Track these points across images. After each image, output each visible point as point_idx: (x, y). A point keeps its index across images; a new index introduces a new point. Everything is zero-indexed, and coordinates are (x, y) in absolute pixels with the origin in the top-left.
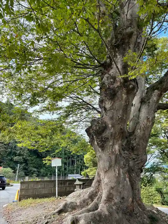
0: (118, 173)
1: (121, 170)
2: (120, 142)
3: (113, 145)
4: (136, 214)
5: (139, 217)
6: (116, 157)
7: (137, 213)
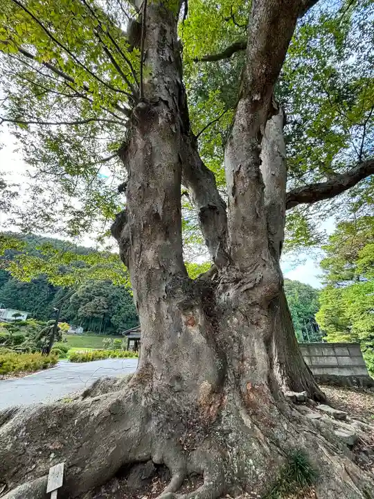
0: (155, 312)
1: (164, 306)
2: (159, 242)
3: (141, 250)
4: (225, 434)
5: (232, 445)
6: (149, 275)
7: (231, 431)
